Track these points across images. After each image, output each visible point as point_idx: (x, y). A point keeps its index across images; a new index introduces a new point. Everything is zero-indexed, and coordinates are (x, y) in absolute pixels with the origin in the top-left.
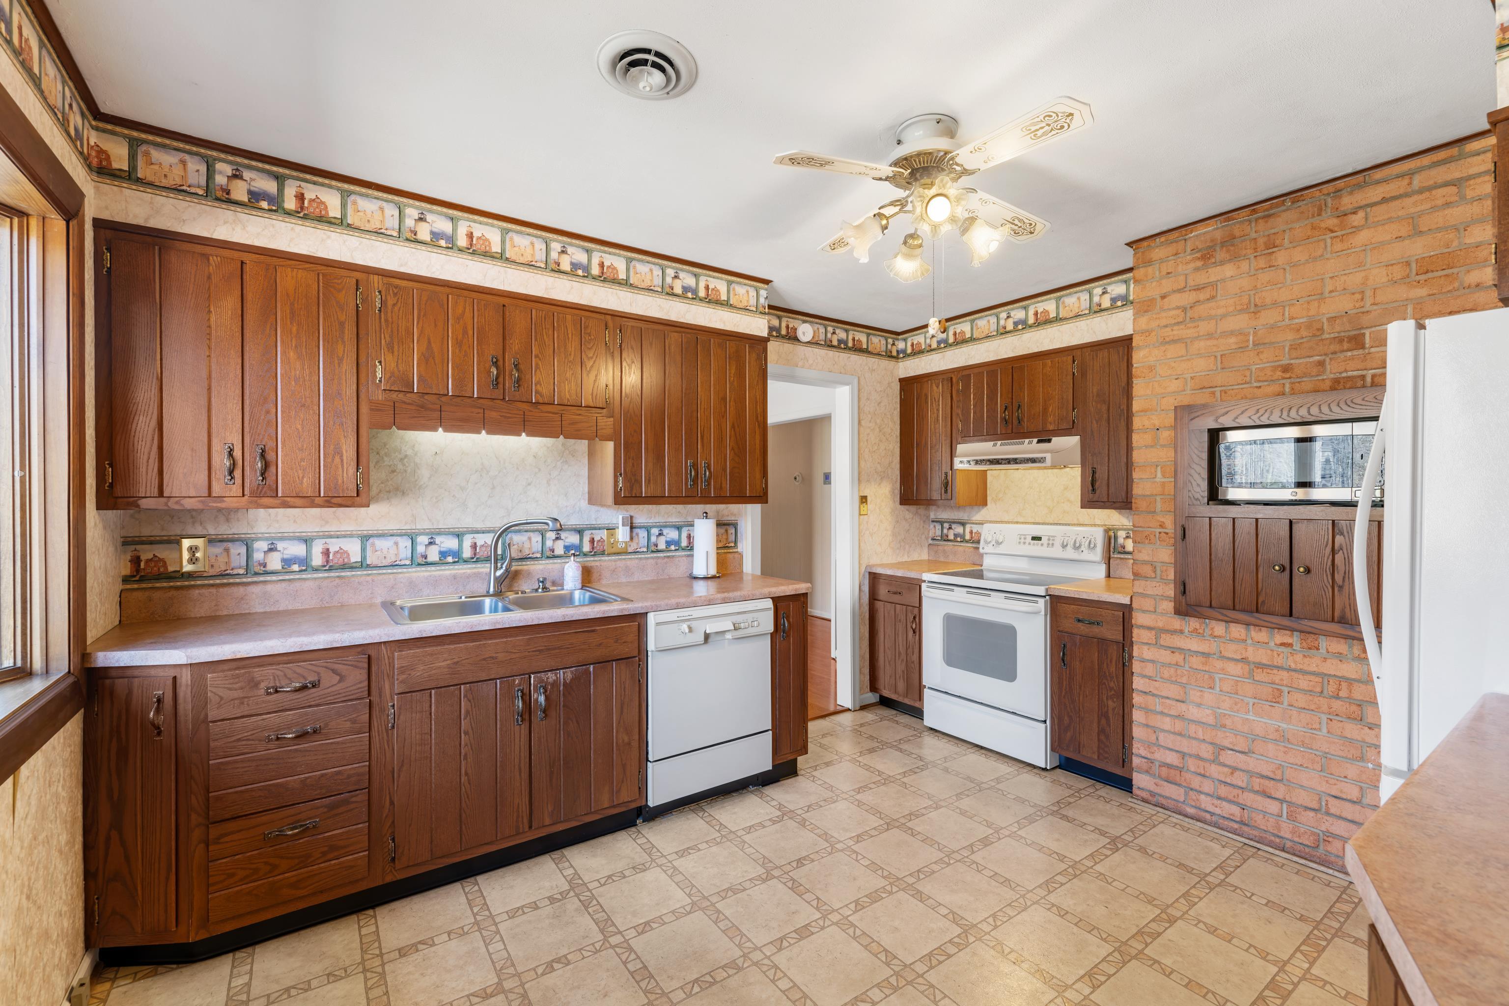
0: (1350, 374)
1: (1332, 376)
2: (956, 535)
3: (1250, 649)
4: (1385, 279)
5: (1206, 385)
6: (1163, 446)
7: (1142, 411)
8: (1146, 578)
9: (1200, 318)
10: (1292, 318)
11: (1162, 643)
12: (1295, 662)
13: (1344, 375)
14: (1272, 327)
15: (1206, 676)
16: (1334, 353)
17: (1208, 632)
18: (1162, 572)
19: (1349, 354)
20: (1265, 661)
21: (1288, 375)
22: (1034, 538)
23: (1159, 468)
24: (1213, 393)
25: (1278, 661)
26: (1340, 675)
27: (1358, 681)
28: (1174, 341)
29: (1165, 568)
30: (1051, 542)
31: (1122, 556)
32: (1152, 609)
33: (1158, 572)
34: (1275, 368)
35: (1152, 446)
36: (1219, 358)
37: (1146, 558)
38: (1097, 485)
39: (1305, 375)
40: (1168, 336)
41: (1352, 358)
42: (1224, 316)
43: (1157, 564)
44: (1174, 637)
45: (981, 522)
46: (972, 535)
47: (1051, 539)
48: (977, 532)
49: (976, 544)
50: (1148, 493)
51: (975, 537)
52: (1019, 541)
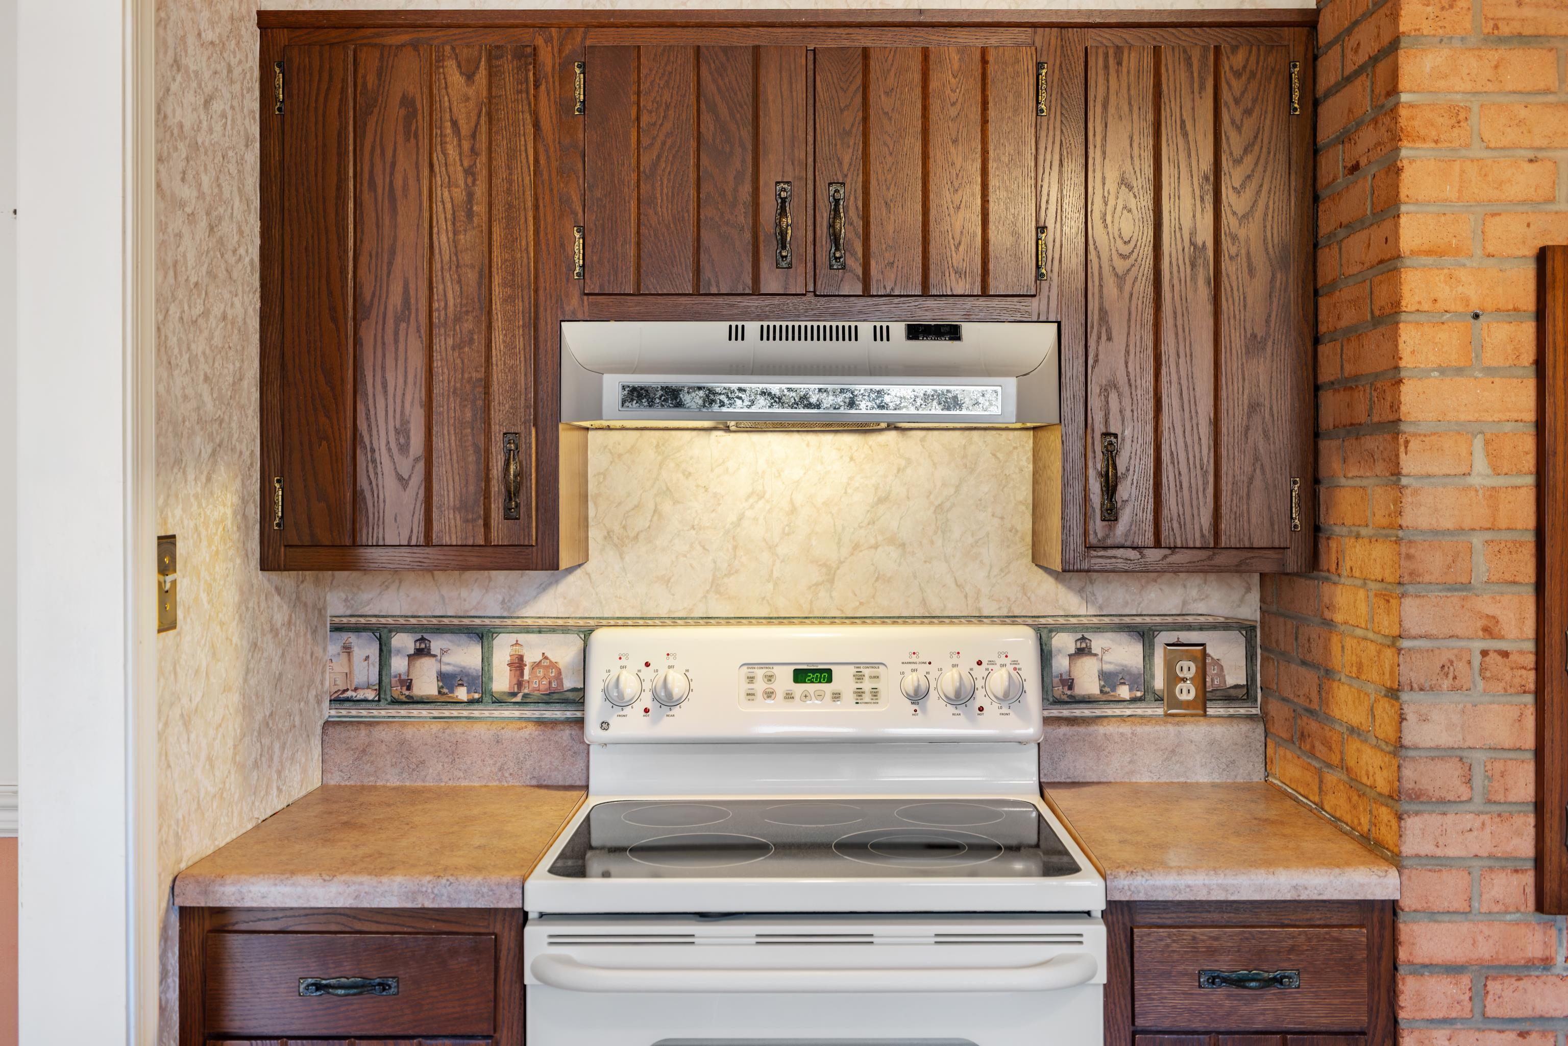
2: (447, 680)
6: (1490, 371)
8: (1443, 804)
11: (1492, 1010)
18: (1490, 778)
22: (801, 675)
23: (1478, 443)
28: (1522, 40)
29: (1499, 766)
30: (867, 685)
32: (1459, 904)
33: (1478, 780)
35: (1460, 371)
37: (1445, 739)
38: (1124, 491)
40: (1508, 20)
43: (1480, 756)
44: (1525, 983)
45: (560, 622)
46: (522, 674)
47: (867, 672)
48: (551, 661)
49: (541, 706)
50: (1447, 523)
51: (535, 682)
52: (745, 686)
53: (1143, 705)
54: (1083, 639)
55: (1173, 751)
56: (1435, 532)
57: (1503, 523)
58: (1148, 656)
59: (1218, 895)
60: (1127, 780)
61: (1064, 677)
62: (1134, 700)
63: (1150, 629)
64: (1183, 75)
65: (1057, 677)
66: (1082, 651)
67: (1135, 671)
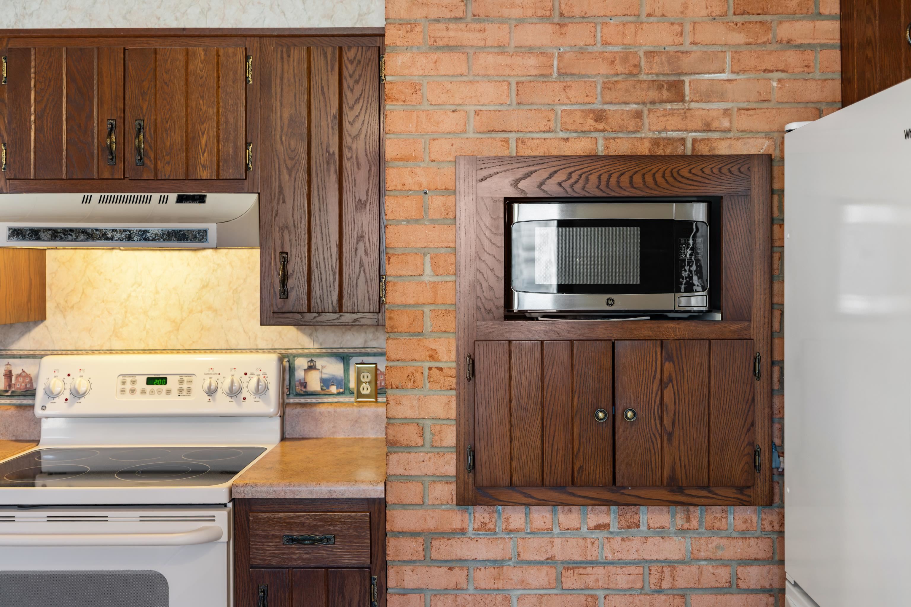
0: (671, 134)
1: (651, 135)
3: (558, 542)
4: (704, 12)
5: (498, 127)
6: (433, 221)
7: (400, 159)
8: (408, 448)
9: (487, 19)
10: (605, 43)
11: (433, 555)
12: (613, 551)
13: (664, 135)
14: (582, 51)
15: (499, 598)
16: (653, 103)
17: (501, 525)
18: (433, 434)
19: (669, 106)
20: (576, 557)
21: (601, 126)
22: (151, 381)
23: (428, 259)
24: (506, 141)
25: (593, 554)
26: (662, 557)
27: (682, 562)
28: (449, 48)
29: (438, 428)
30: (185, 386)
31: (302, 400)
32: (418, 501)
34: (586, 113)
35: (417, 221)
36: (514, 86)
37: (410, 414)
38: (291, 282)
39: (622, 129)
40: (441, 38)
41: (672, 113)
42: (520, 22)
43: (428, 423)
44: (452, 542)
45: (32, 352)
46: (11, 381)
47: (186, 379)
48: (26, 374)
49: (22, 398)
50: (411, 301)
51: (18, 385)
52: (120, 386)
53: (344, 396)
54: (312, 361)
55: (356, 421)
56: (405, 305)
57: (440, 301)
58: (346, 370)
59: (289, 496)
60: (332, 437)
61: (302, 381)
62: (339, 394)
63: (347, 356)
64: (322, 62)
65: (298, 381)
66: (312, 367)
67: (339, 378)
